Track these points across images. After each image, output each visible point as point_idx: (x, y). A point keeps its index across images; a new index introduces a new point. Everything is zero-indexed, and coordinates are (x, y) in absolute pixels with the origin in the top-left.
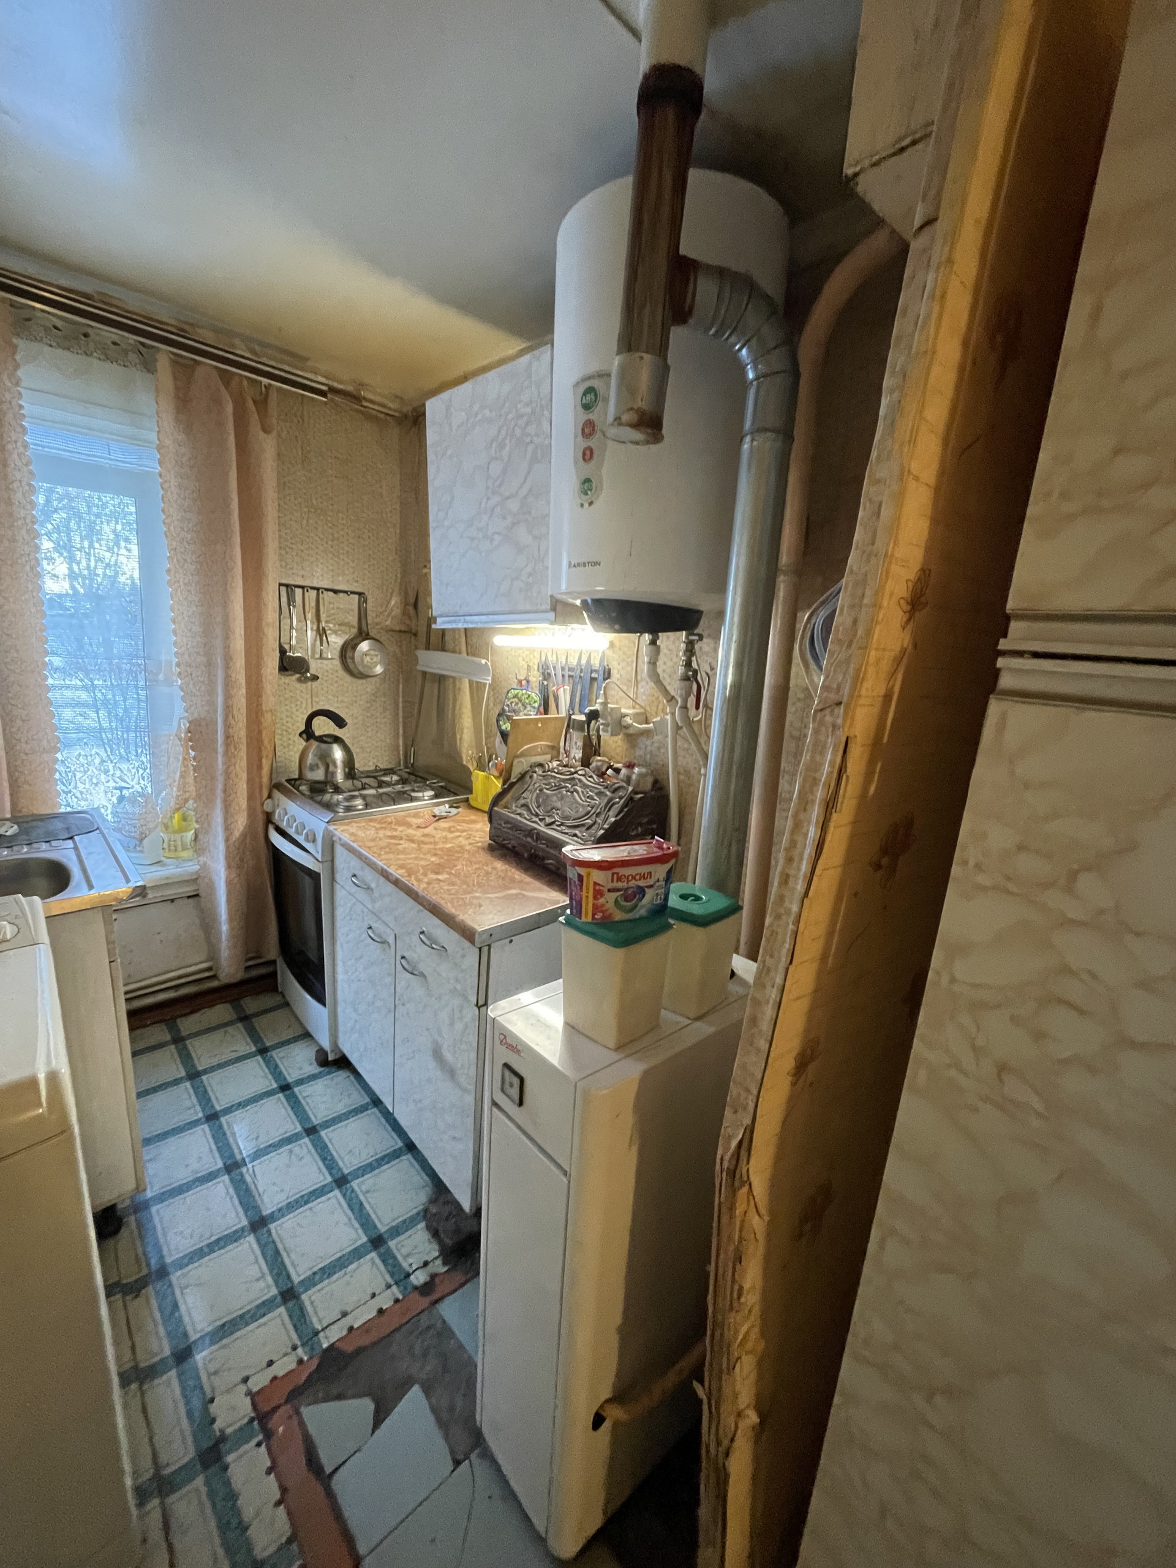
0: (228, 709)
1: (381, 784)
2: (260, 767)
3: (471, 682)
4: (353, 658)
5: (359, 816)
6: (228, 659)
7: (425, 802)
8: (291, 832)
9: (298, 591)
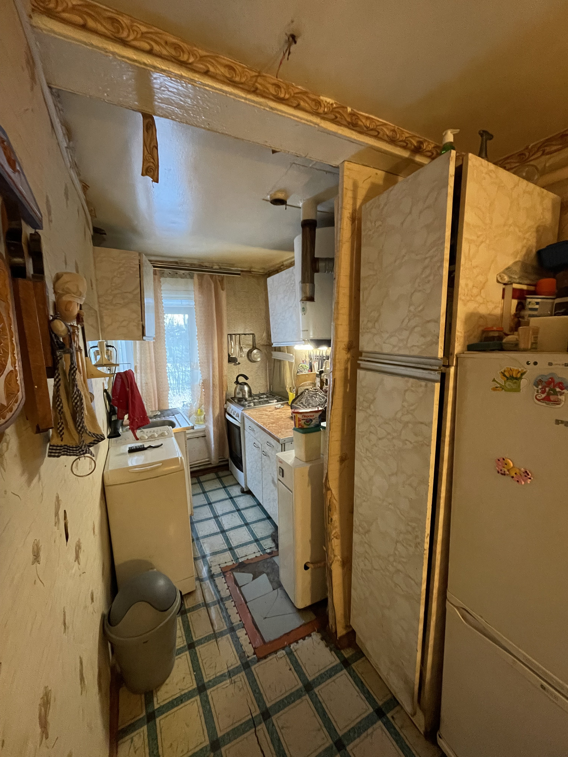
0: (213, 376)
1: (260, 398)
2: (223, 393)
3: (289, 362)
4: (251, 356)
5: (252, 408)
6: (213, 360)
7: (274, 403)
8: (232, 414)
9: (234, 336)
